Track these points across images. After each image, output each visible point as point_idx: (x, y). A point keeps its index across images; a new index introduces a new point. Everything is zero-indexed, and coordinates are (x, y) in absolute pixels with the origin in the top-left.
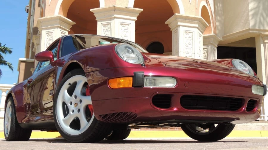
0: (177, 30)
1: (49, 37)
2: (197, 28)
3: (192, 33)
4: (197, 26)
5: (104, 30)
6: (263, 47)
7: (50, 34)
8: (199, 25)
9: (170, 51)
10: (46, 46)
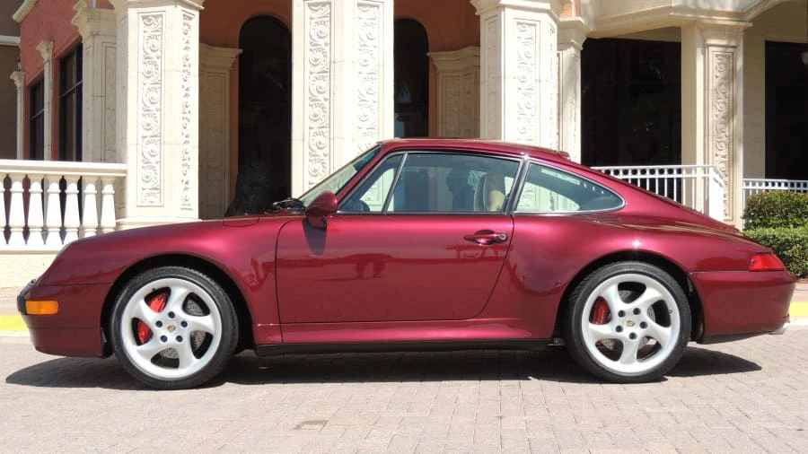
0: (497, 16)
1: (150, 30)
2: (547, 11)
3: (535, 25)
4: (547, 6)
5: (311, 18)
6: (702, 57)
7: (154, 19)
8: (551, 6)
9: (444, 49)
10: (142, 53)
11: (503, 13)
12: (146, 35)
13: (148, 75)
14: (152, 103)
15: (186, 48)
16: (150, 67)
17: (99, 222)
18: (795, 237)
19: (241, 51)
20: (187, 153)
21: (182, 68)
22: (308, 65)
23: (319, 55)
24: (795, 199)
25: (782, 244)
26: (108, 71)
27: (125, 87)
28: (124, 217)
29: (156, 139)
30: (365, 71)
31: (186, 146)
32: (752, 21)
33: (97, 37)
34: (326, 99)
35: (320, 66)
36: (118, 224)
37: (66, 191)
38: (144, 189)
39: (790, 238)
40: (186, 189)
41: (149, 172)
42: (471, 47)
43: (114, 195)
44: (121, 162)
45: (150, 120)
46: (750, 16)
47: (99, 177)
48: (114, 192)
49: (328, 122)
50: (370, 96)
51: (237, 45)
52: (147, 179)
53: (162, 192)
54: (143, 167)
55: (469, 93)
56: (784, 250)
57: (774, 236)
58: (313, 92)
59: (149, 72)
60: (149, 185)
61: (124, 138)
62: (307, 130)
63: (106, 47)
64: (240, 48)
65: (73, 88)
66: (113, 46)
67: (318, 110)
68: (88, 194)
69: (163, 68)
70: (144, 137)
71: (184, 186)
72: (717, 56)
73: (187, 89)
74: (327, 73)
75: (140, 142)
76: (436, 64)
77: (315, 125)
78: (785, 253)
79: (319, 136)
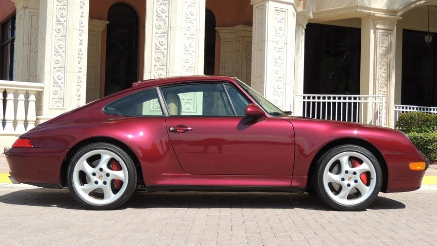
0: (263, 5)
1: (60, 5)
2: (292, 4)
3: (285, 12)
4: (292, 1)
6: (374, 34)
9: (224, 26)
10: (55, 18)
11: (267, 4)
12: (58, 7)
13: (58, 31)
14: (60, 48)
15: (82, 16)
16: (60, 27)
17: (26, 118)
18: (434, 138)
19: (108, 22)
20: (80, 78)
21: (78, 28)
22: (155, 29)
23: (161, 23)
24: (426, 117)
25: (427, 141)
26: (33, 30)
27: (44, 38)
28: (41, 115)
29: (62, 69)
30: (188, 33)
31: (79, 74)
32: (401, 16)
33: (26, 9)
34: (165, 49)
35: (162, 29)
36: (37, 119)
37: (7, 98)
38: (53, 99)
39: (431, 138)
40: (79, 99)
41: (57, 89)
42: (240, 25)
43: (36, 102)
44: (40, 83)
45: (59, 58)
46: (400, 13)
47: (27, 91)
48: (35, 100)
49: (166, 62)
50: (191, 48)
51: (107, 19)
52: (56, 93)
53: (65, 101)
54: (53, 86)
55: (239, 51)
56: (428, 145)
57: (421, 137)
58: (157, 44)
59: (59, 30)
60: (57, 97)
61: (43, 68)
62: (153, 66)
63: (32, 16)
64: (108, 20)
65: (8, 41)
66: (37, 15)
67: (160, 55)
68: (20, 100)
69: (67, 28)
70: (55, 68)
71: (77, 97)
72: (382, 35)
73: (81, 41)
74: (166, 33)
75: (52, 71)
76: (220, 34)
77: (157, 64)
78: (428, 147)
79: (160, 71)
